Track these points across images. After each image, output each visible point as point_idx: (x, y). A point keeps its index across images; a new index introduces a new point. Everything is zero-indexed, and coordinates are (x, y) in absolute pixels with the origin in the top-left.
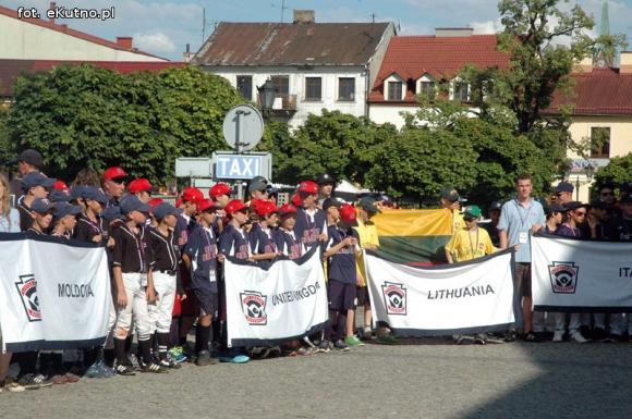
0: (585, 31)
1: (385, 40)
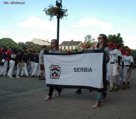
0: (94, 41)
1: (80, 43)
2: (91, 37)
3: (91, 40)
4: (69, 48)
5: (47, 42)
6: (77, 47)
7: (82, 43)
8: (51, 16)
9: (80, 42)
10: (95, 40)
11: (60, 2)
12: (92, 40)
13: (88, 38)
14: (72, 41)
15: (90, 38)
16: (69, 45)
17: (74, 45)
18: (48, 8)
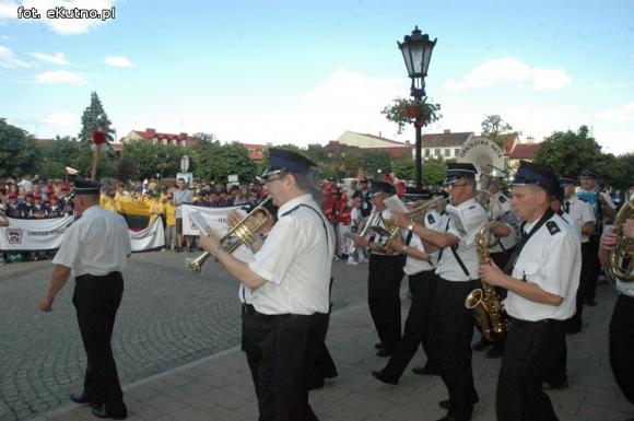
1: (470, 137)
2: (499, 120)
3: (500, 128)
4: (437, 152)
5: (380, 138)
6: (460, 148)
7: (474, 137)
8: (400, 124)
9: (469, 134)
10: (510, 128)
11: (420, 87)
12: (504, 128)
13: (490, 124)
14: (447, 133)
15: (496, 124)
16: (438, 145)
17: (453, 144)
18: (393, 104)
